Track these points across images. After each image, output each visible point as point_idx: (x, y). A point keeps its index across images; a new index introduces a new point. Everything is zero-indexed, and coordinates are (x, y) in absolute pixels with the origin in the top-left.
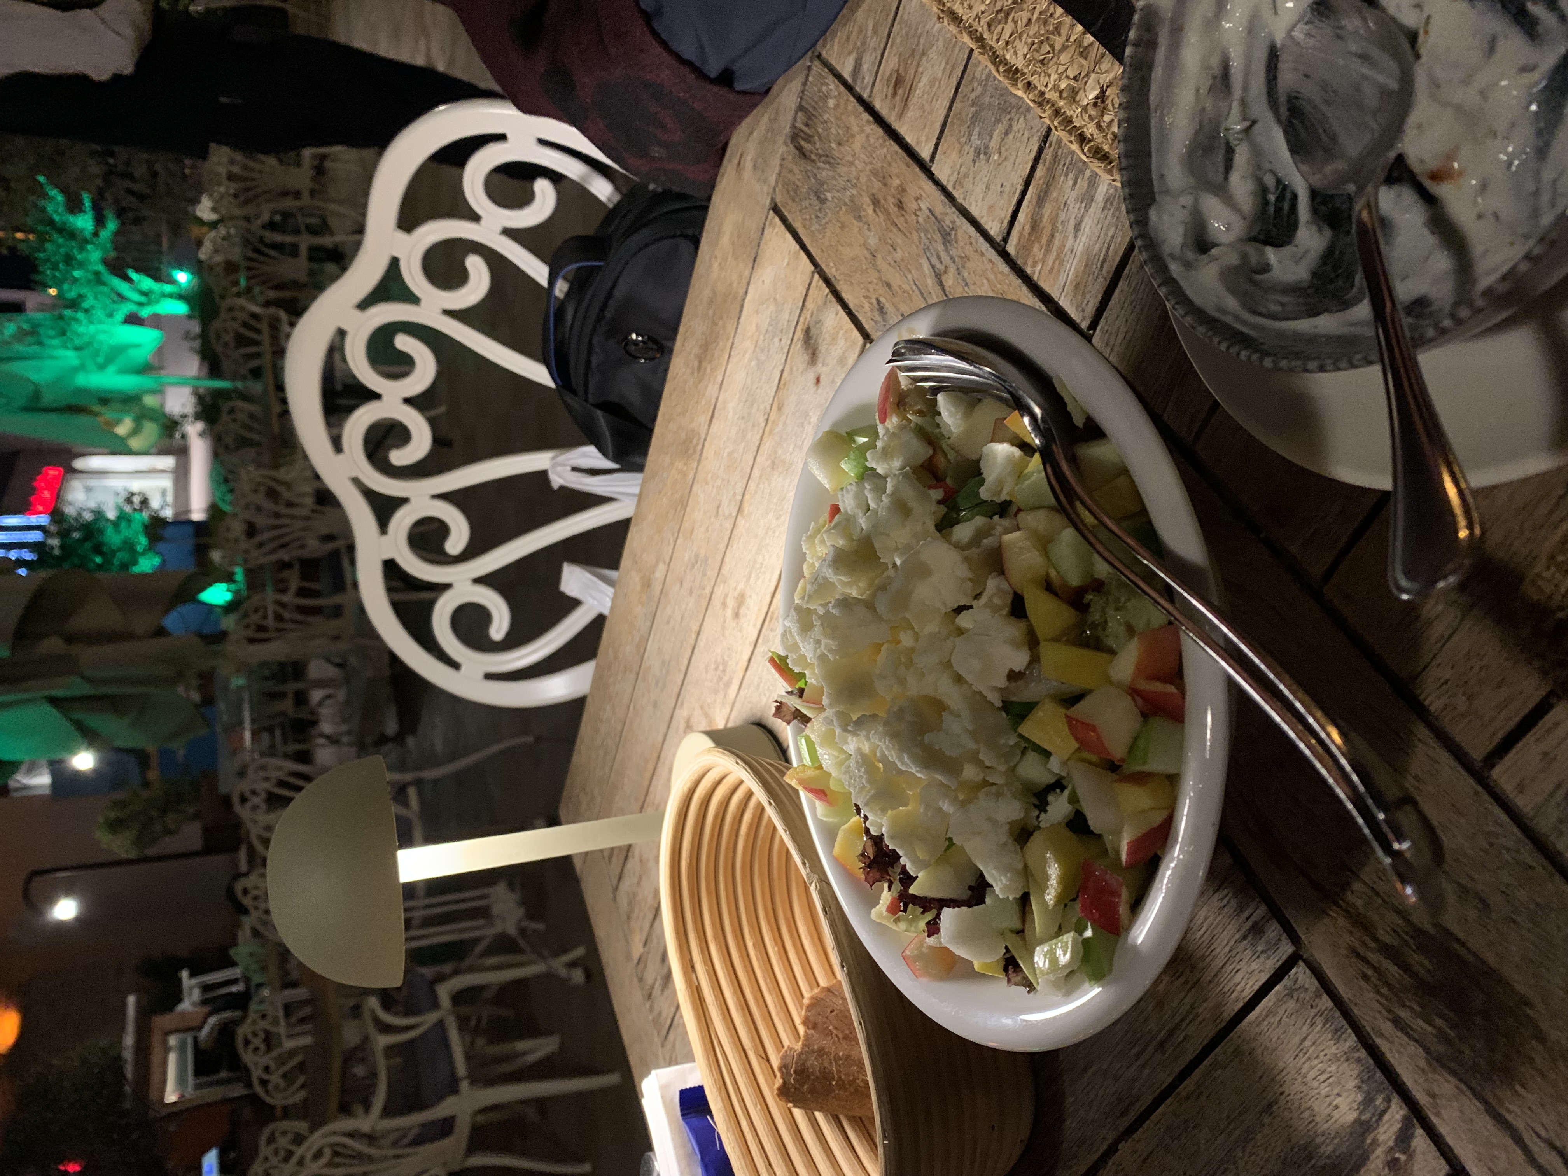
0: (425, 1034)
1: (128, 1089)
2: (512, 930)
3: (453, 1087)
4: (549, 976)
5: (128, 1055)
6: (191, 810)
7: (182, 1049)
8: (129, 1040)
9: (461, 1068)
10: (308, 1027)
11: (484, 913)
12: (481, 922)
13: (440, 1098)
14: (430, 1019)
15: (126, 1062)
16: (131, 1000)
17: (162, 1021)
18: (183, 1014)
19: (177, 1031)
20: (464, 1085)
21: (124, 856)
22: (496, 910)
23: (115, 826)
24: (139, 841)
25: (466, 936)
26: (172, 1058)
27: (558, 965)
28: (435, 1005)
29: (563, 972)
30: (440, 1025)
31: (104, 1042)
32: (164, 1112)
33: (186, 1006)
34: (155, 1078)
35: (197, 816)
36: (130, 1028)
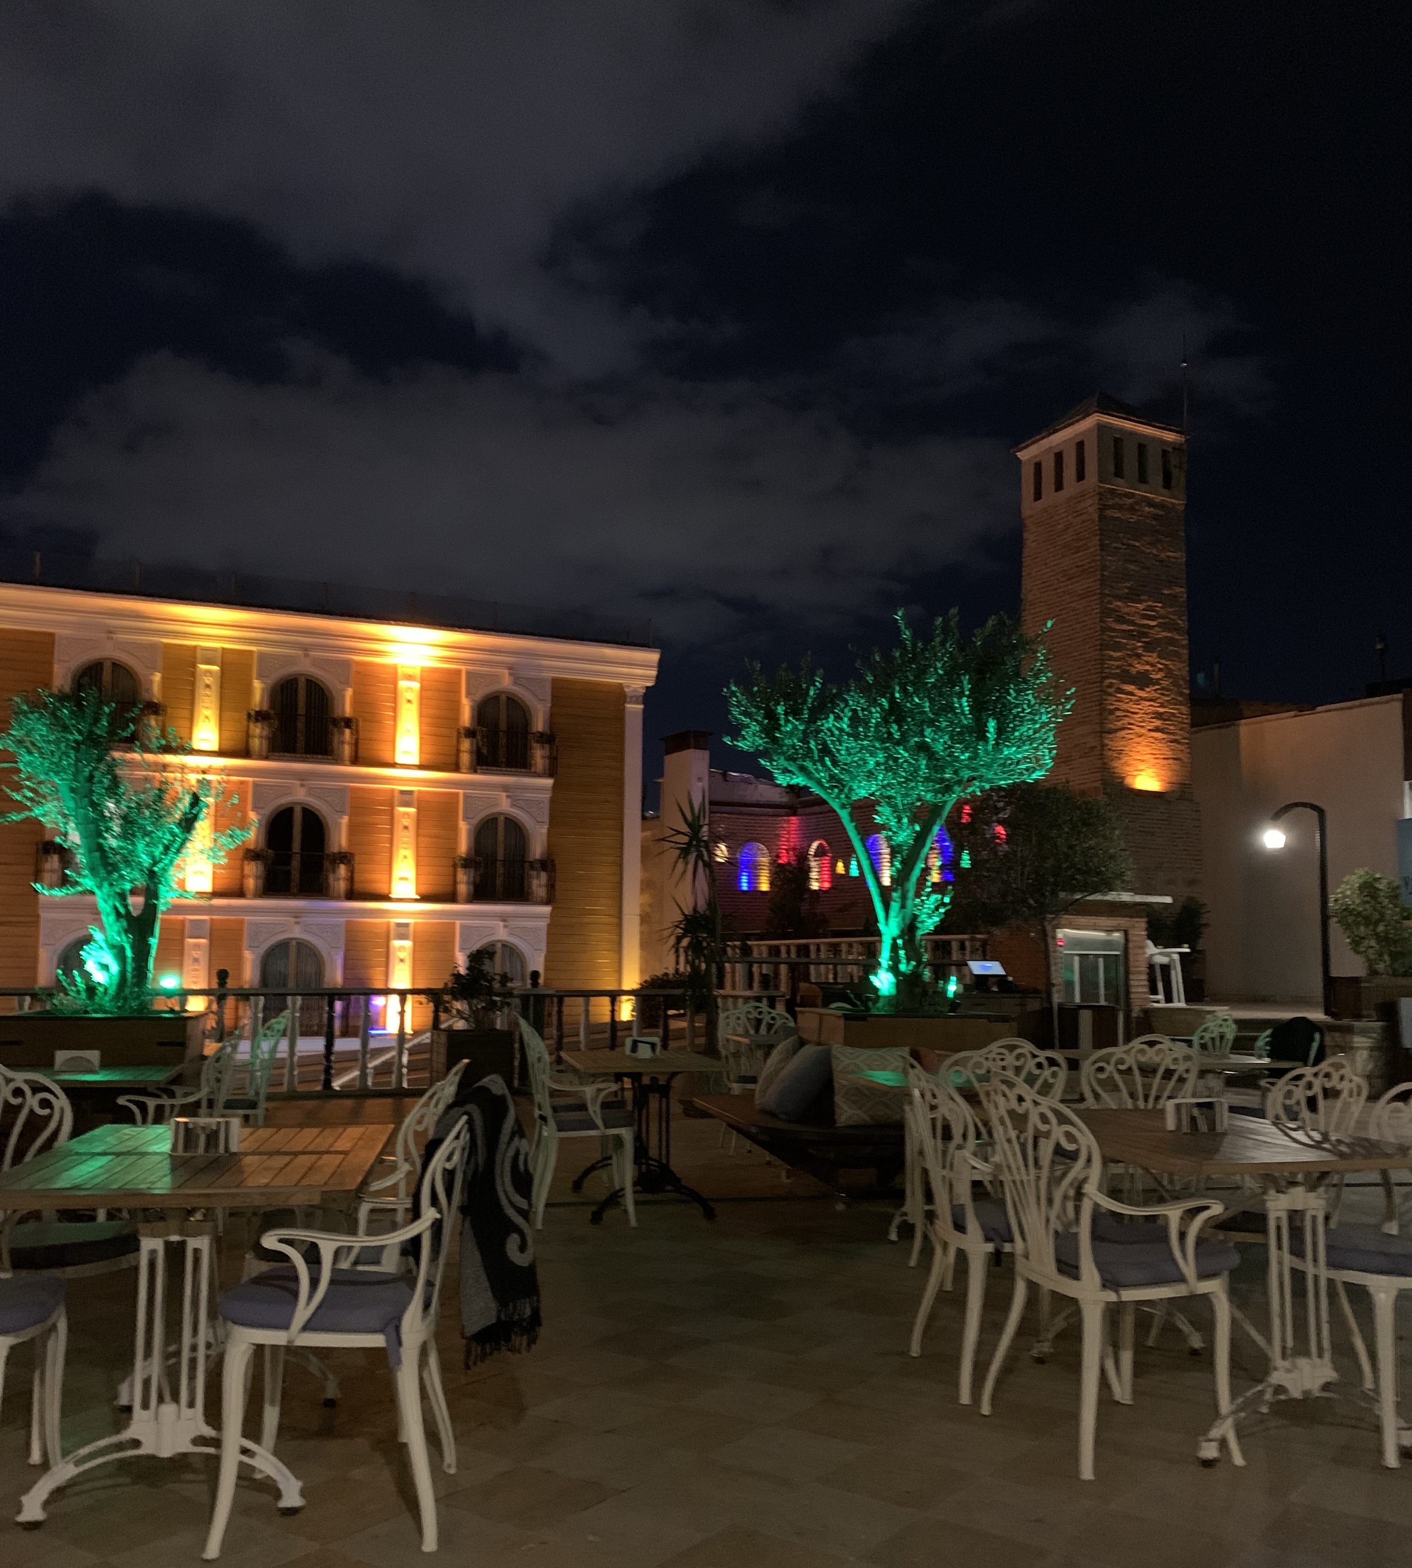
0: (1174, 1261)
1: (1078, 896)
2: (1276, 1378)
3: (1109, 1283)
4: (1215, 1414)
5: (1112, 896)
6: (1381, 967)
7: (1107, 945)
8: (1126, 897)
9: (1129, 1295)
10: (1186, 1129)
11: (1301, 1348)
12: (1290, 1343)
13: (1100, 1266)
14: (1189, 1269)
15: (1105, 894)
16: (1168, 900)
17: (1139, 928)
18: (1143, 947)
19: (1127, 940)
20: (1112, 1297)
21: (1332, 897)
22: (1302, 1362)
23: (1369, 889)
24: (1347, 914)
25: (1276, 1322)
26: (1101, 935)
27: (1225, 1428)
28: (1203, 1276)
29: (1215, 1433)
30: (1182, 1279)
31: (1129, 876)
32: (1049, 928)
33: (1151, 949)
34: (1083, 920)
35: (1373, 973)
36: (1139, 899)
